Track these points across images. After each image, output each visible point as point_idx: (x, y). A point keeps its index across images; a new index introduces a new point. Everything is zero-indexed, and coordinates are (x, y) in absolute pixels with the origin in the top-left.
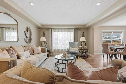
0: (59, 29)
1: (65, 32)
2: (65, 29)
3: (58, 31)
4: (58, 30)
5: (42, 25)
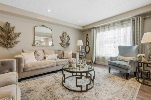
0: (104, 26)
1: (114, 29)
2: (114, 24)
3: (103, 30)
4: (104, 28)
5: (84, 27)
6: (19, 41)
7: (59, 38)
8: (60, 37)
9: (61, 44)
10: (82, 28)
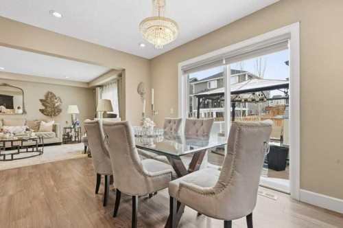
7: (39, 101)
8: (41, 100)
9: (42, 111)
10: (86, 86)
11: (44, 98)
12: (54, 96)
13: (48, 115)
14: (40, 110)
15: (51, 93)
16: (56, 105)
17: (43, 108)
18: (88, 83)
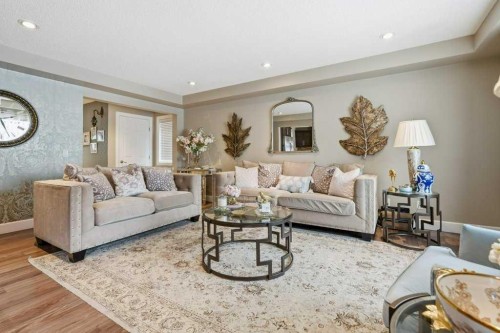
6: (249, 144)
7: (339, 122)
8: (343, 120)
9: (345, 144)
10: (466, 50)
11: (347, 114)
12: (368, 104)
13: (355, 154)
14: (341, 142)
15: (361, 99)
16: (374, 126)
17: (346, 136)
18: (473, 38)
